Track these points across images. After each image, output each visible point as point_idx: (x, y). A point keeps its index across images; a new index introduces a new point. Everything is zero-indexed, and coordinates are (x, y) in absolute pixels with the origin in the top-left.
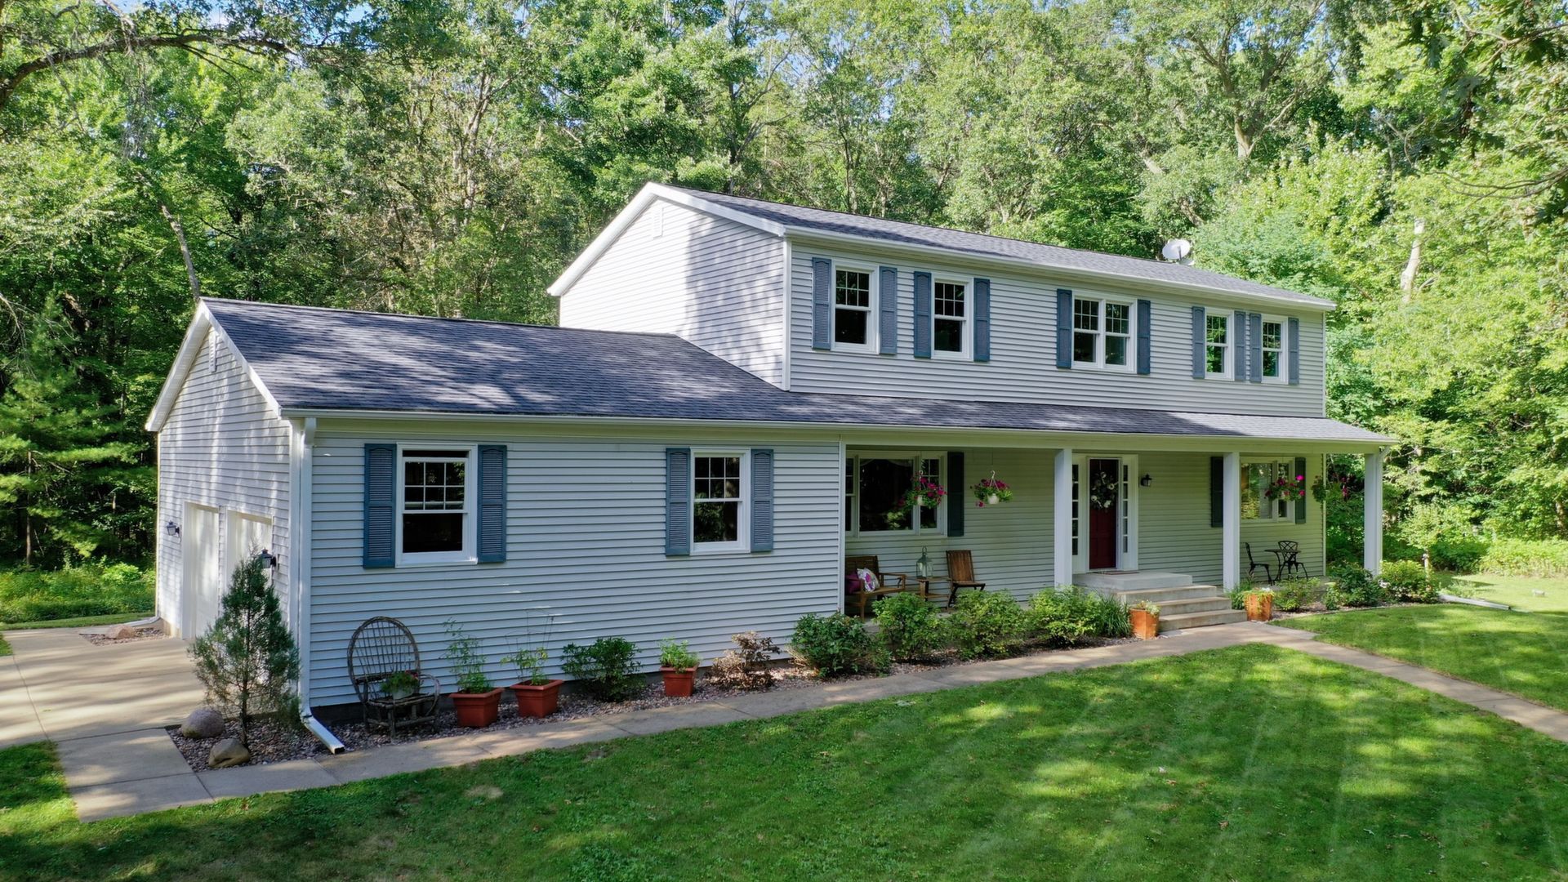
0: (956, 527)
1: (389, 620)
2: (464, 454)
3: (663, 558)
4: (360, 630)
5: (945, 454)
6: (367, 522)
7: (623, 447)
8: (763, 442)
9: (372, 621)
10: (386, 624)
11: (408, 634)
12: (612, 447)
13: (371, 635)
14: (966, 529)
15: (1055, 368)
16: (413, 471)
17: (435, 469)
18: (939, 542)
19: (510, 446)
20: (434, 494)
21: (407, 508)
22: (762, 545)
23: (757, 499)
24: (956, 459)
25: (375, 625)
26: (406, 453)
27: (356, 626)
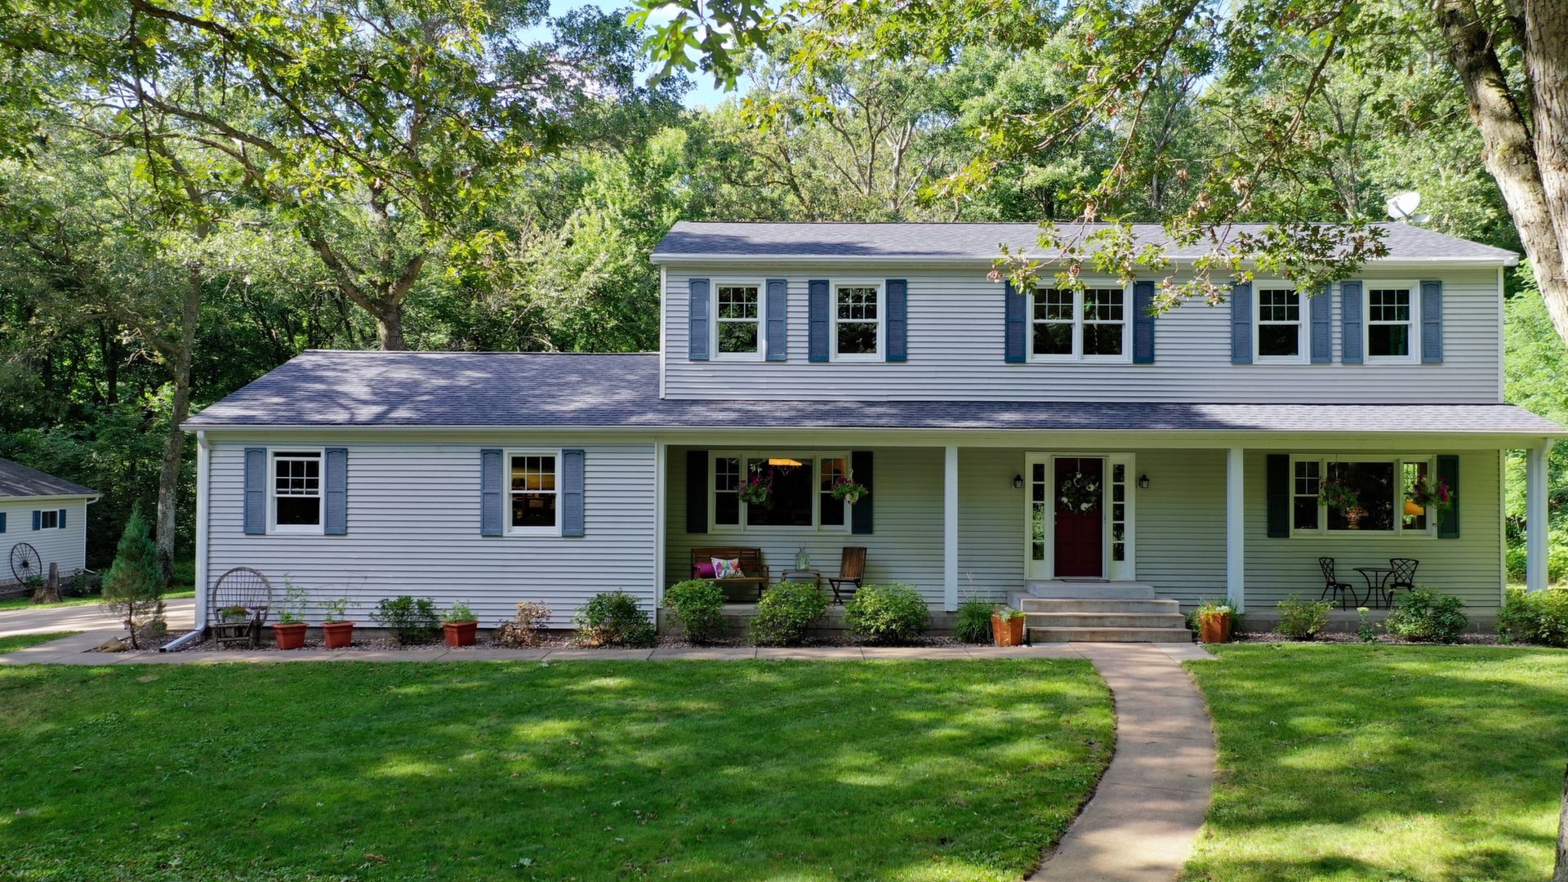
0: (864, 523)
1: (251, 570)
2: (318, 455)
3: (480, 537)
4: (223, 577)
5: (849, 454)
6: (246, 501)
7: (443, 449)
8: (572, 444)
9: (237, 570)
10: (248, 573)
11: (264, 581)
12: (434, 449)
13: (234, 580)
14: (876, 528)
15: (1003, 363)
16: (282, 468)
17: (298, 466)
18: (842, 539)
19: (350, 449)
20: (298, 484)
21: (279, 493)
22: (573, 531)
23: (567, 491)
24: (863, 461)
25: (239, 573)
26: (277, 454)
27: (222, 573)
